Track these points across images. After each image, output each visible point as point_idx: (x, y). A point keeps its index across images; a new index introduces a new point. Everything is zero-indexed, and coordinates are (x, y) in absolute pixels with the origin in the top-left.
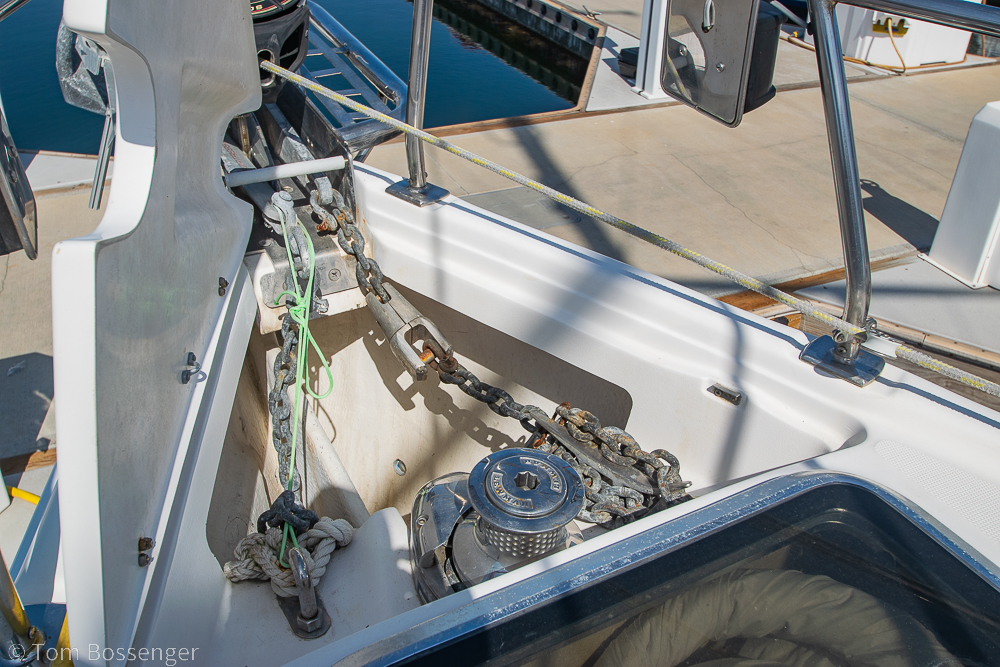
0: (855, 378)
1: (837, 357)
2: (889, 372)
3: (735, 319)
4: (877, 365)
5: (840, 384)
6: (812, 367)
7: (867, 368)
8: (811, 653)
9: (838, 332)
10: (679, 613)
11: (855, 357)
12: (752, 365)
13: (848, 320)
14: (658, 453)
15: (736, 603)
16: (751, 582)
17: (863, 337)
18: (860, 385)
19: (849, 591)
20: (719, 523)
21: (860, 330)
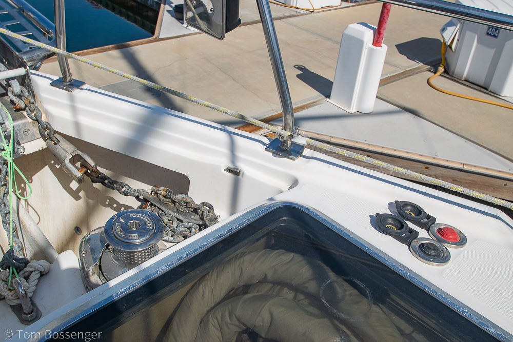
0: (291, 157)
1: (282, 148)
2: (307, 152)
3: (230, 133)
4: (301, 149)
5: (285, 160)
6: (271, 154)
7: (295, 151)
8: (279, 287)
9: (281, 135)
10: (215, 278)
11: (290, 147)
12: (240, 154)
13: (285, 130)
14: (203, 203)
15: (242, 269)
16: (247, 258)
17: (291, 136)
18: (294, 160)
19: (292, 255)
20: (229, 232)
21: (290, 134)
